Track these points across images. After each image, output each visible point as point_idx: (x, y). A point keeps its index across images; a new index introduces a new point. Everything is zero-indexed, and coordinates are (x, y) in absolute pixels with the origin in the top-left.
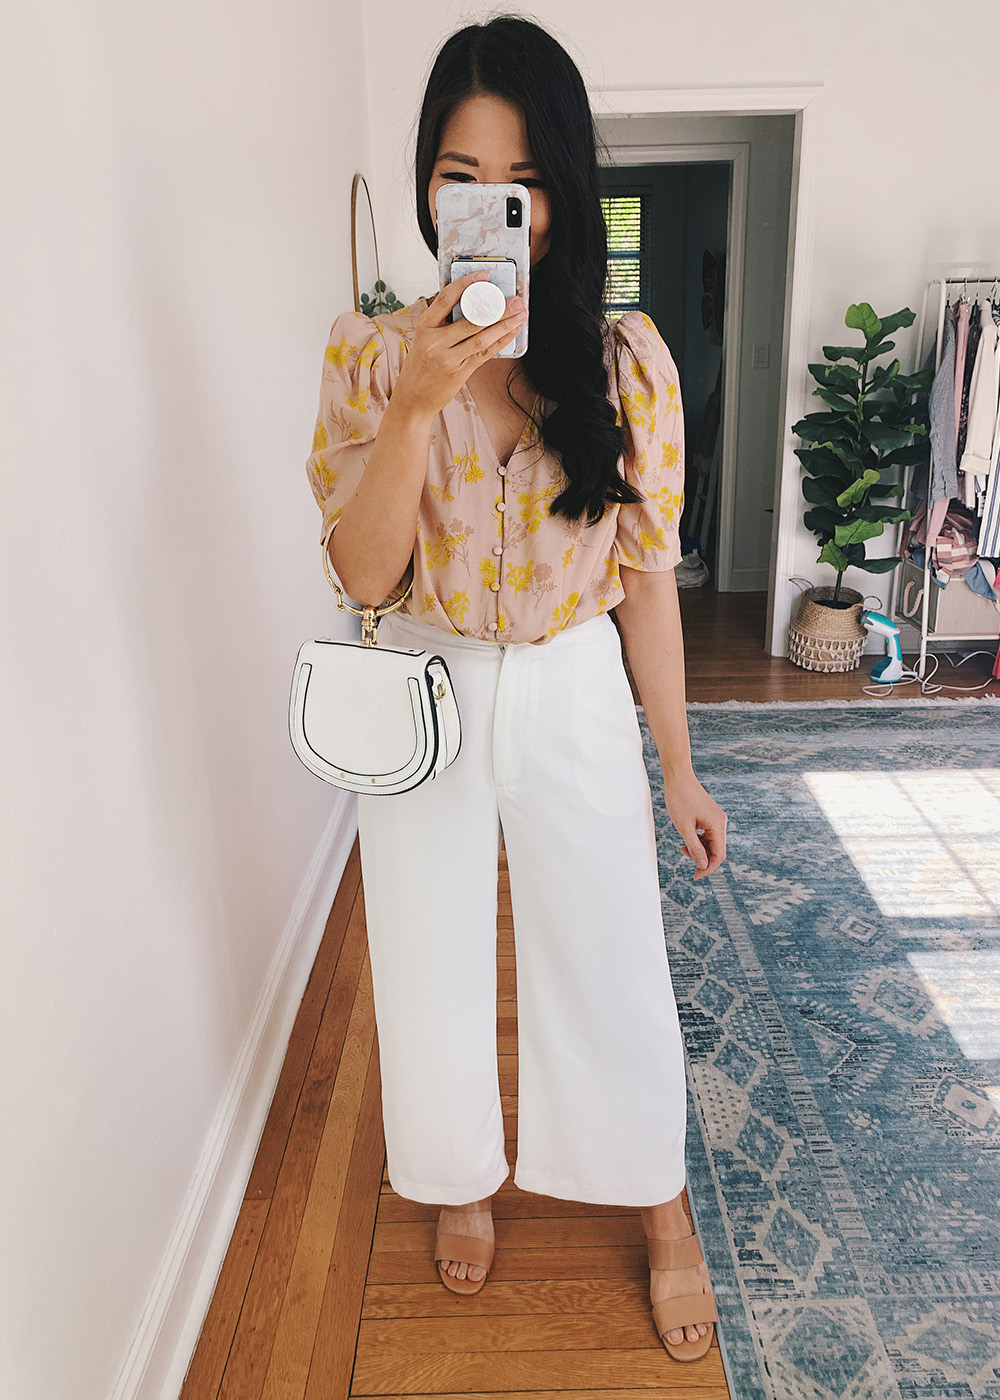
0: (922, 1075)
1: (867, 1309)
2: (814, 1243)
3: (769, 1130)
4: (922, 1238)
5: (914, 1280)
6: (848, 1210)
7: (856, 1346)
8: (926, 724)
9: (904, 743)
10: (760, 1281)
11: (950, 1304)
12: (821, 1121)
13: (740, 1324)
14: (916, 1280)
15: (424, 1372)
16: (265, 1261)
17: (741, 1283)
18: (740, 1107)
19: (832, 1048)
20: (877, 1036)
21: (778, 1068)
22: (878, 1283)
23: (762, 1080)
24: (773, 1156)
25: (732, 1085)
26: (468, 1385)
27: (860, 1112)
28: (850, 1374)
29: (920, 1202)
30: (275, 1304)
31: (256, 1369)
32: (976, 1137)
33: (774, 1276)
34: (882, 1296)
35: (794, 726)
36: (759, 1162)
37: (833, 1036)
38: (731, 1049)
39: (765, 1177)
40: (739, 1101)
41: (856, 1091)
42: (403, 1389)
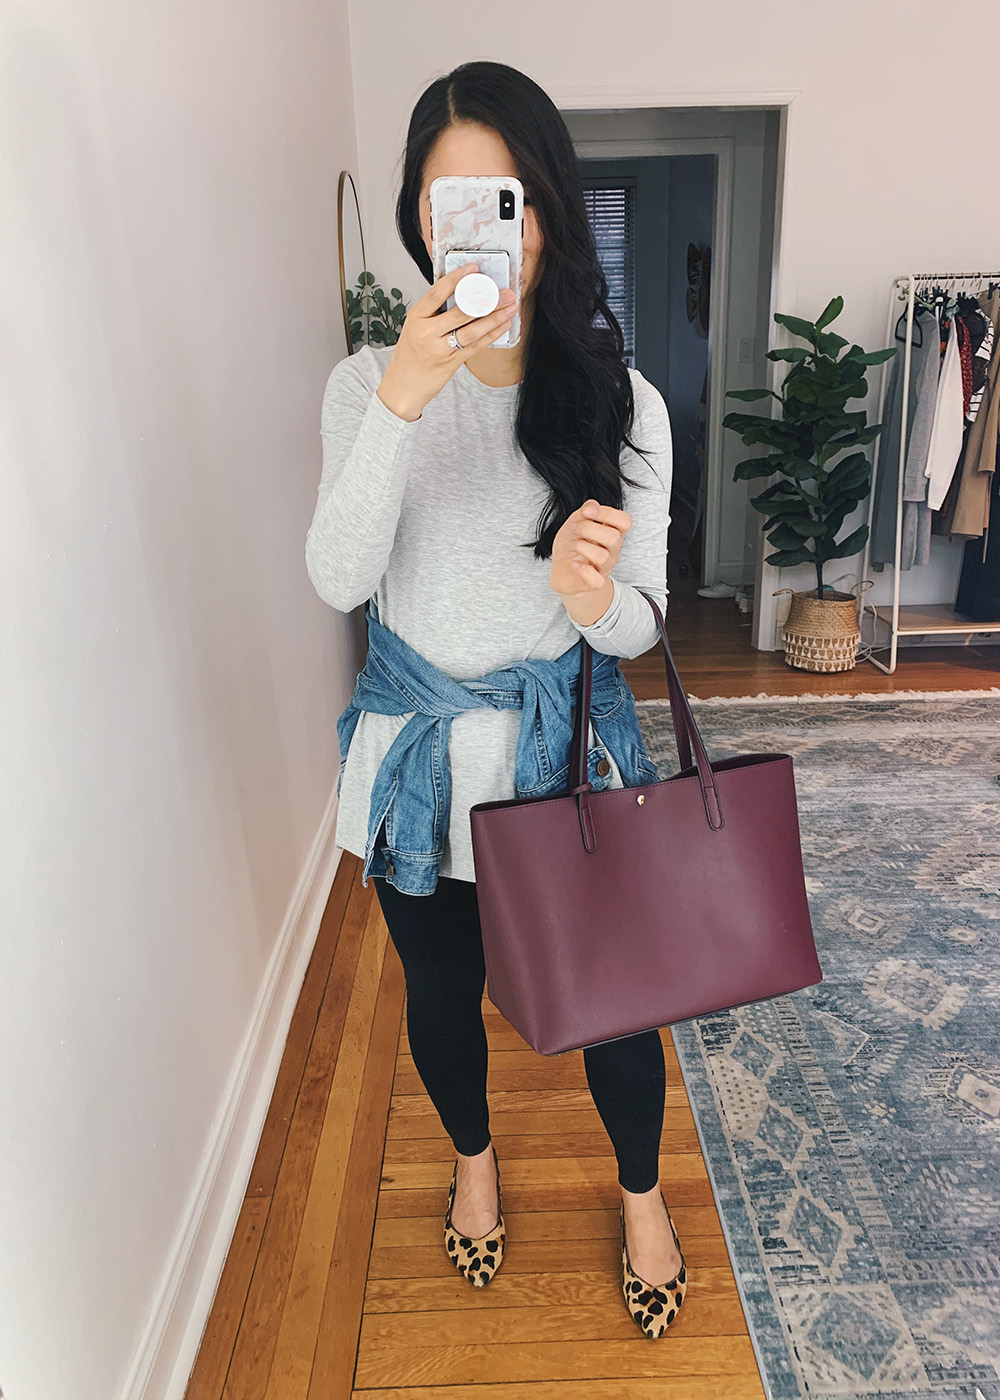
0: (935, 1065)
1: (891, 1294)
2: (836, 1230)
3: (787, 1120)
4: (941, 1226)
5: (935, 1265)
6: (869, 1198)
7: (882, 1331)
8: (924, 717)
9: (904, 736)
10: (784, 1268)
11: (971, 1288)
12: (838, 1111)
13: (769, 1310)
14: (937, 1265)
15: (426, 1365)
16: (267, 1257)
17: (767, 1269)
18: (758, 1097)
19: (846, 1039)
20: (889, 1027)
21: (794, 1060)
22: (901, 1269)
23: (779, 1072)
24: (793, 1146)
25: (751, 1077)
26: (469, 1377)
27: (875, 1102)
28: (878, 1358)
29: (939, 1189)
30: (278, 1299)
31: (260, 1364)
32: (989, 1124)
33: (800, 1262)
34: (906, 1281)
35: (794, 720)
36: (779, 1151)
37: (847, 1028)
38: (747, 1040)
39: (786, 1166)
40: (757, 1092)
41: (871, 1081)
42: (404, 1382)
